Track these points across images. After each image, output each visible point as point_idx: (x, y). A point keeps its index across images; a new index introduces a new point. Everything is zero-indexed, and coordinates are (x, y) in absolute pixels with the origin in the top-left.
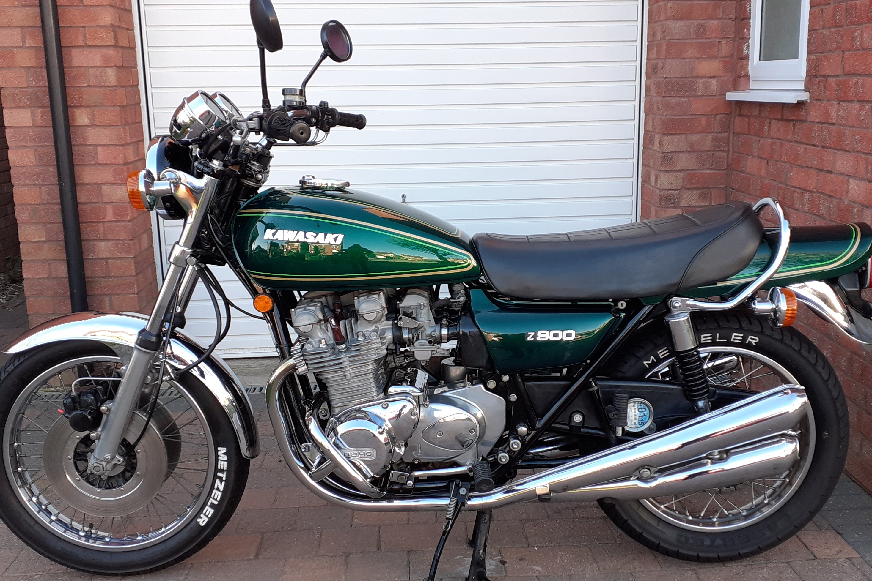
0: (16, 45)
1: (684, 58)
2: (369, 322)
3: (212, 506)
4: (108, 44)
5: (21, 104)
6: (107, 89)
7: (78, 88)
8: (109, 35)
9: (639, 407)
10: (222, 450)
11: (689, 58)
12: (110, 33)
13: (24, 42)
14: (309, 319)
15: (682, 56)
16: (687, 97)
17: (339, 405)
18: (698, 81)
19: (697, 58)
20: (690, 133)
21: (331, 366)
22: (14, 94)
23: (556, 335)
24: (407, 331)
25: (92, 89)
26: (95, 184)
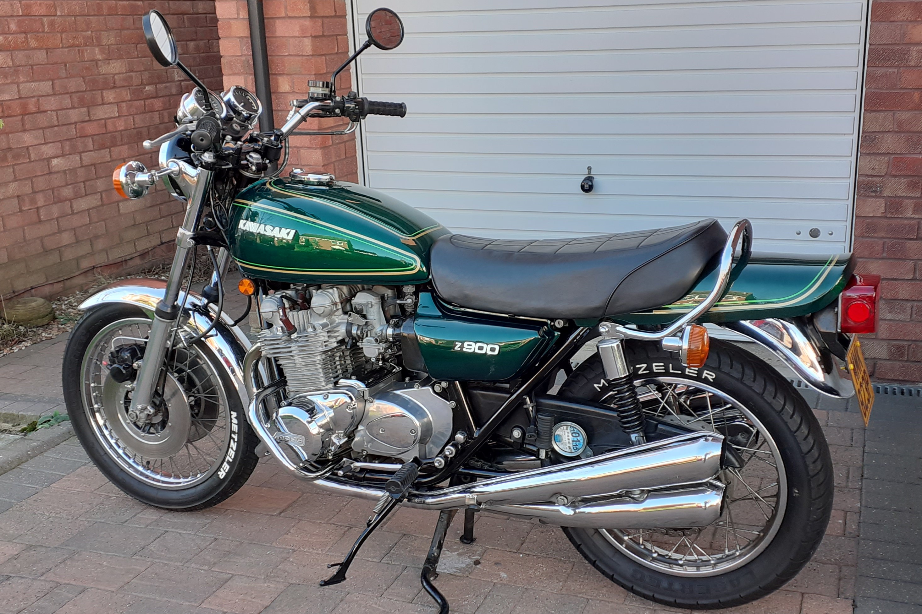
0: (233, 17)
1: (894, 21)
2: (320, 315)
3: (228, 462)
4: (304, 15)
5: (237, 71)
6: (304, 58)
7: (281, 57)
8: (306, 7)
9: (573, 432)
10: (234, 414)
11: (901, 21)
12: (306, 5)
13: (238, 14)
14: (271, 307)
15: (892, 19)
16: (896, 67)
17: (293, 389)
18: (911, 49)
19: (910, 21)
20: (899, 111)
21: (285, 353)
22: (231, 61)
23: (481, 348)
24: (356, 327)
25: (292, 58)
26: (295, 147)
